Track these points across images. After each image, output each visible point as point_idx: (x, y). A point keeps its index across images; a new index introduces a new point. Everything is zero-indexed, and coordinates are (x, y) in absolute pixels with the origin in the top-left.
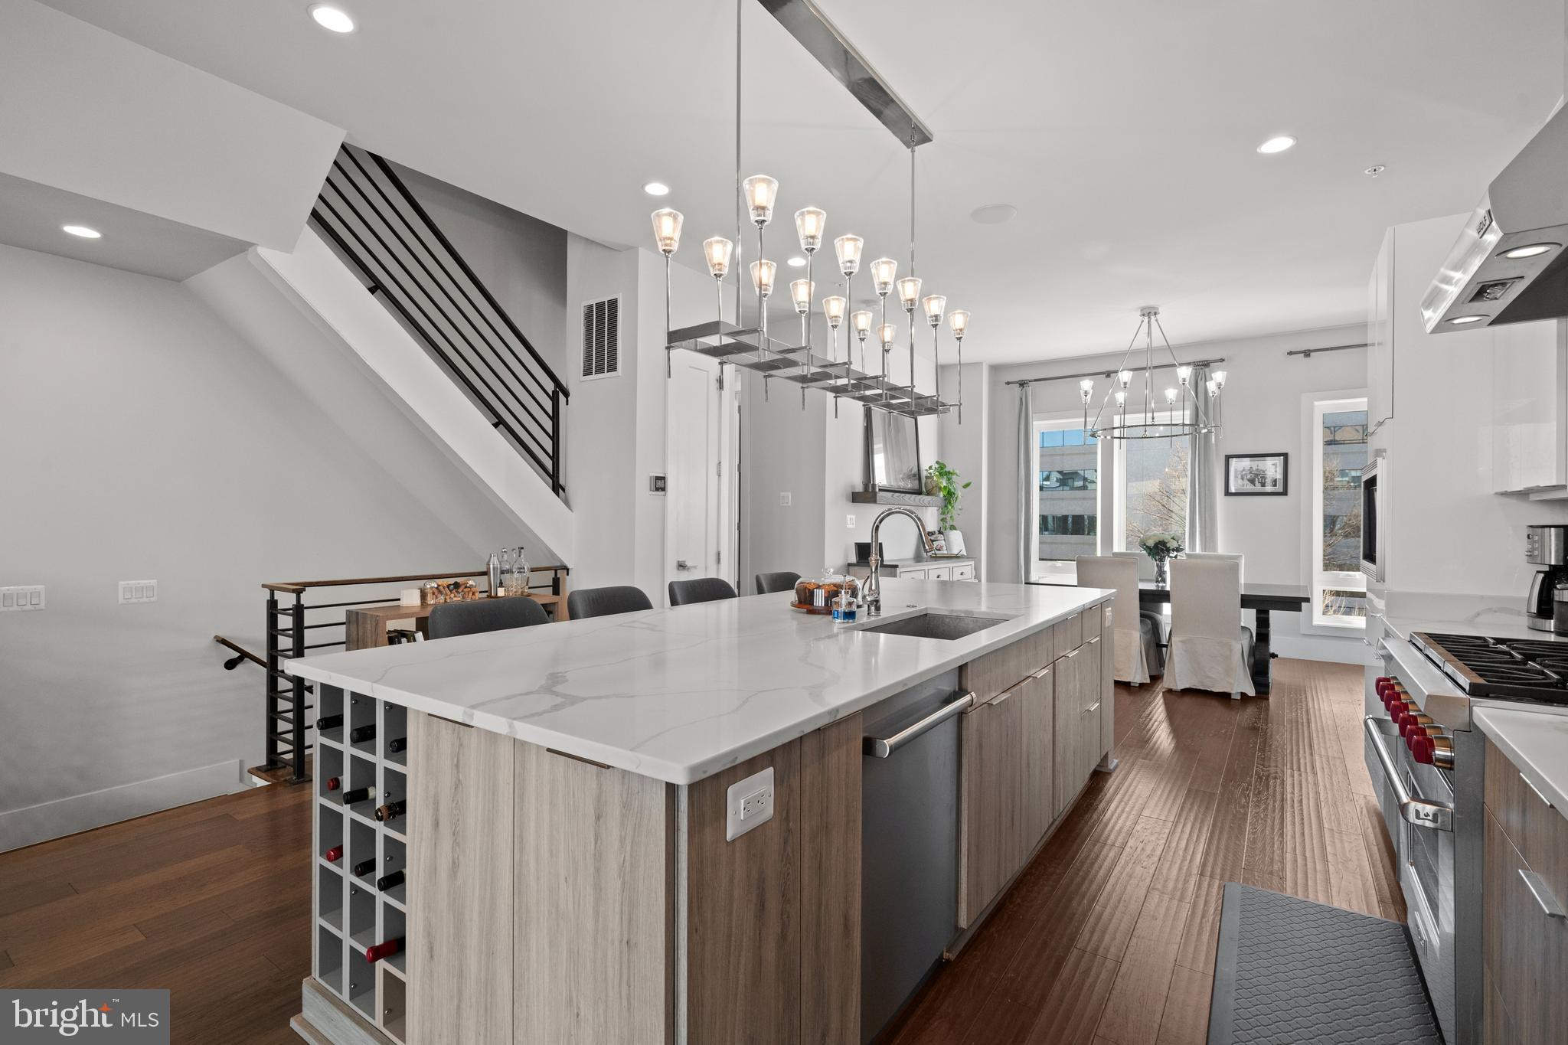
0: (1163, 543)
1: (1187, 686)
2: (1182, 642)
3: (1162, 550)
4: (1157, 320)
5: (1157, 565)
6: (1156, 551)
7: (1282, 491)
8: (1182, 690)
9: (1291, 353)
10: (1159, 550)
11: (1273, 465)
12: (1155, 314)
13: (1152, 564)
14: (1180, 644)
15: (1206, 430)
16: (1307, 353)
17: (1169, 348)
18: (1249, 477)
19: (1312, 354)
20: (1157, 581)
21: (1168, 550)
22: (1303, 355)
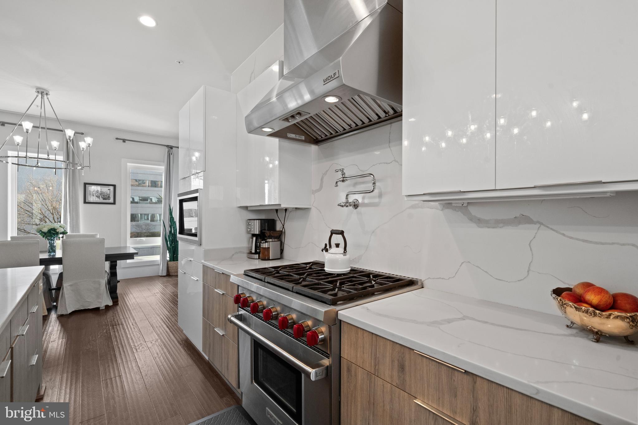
0: (54, 230)
1: (74, 310)
2: (71, 285)
3: (54, 234)
4: (48, 98)
5: (49, 243)
6: (50, 234)
7: (113, 202)
8: (69, 313)
9: (117, 139)
10: (52, 234)
11: (109, 189)
12: (47, 94)
13: (46, 243)
14: (69, 287)
15: (80, 168)
16: (124, 141)
17: (58, 120)
18: (97, 194)
19: (126, 141)
20: (49, 252)
21: (57, 233)
22: (122, 141)
